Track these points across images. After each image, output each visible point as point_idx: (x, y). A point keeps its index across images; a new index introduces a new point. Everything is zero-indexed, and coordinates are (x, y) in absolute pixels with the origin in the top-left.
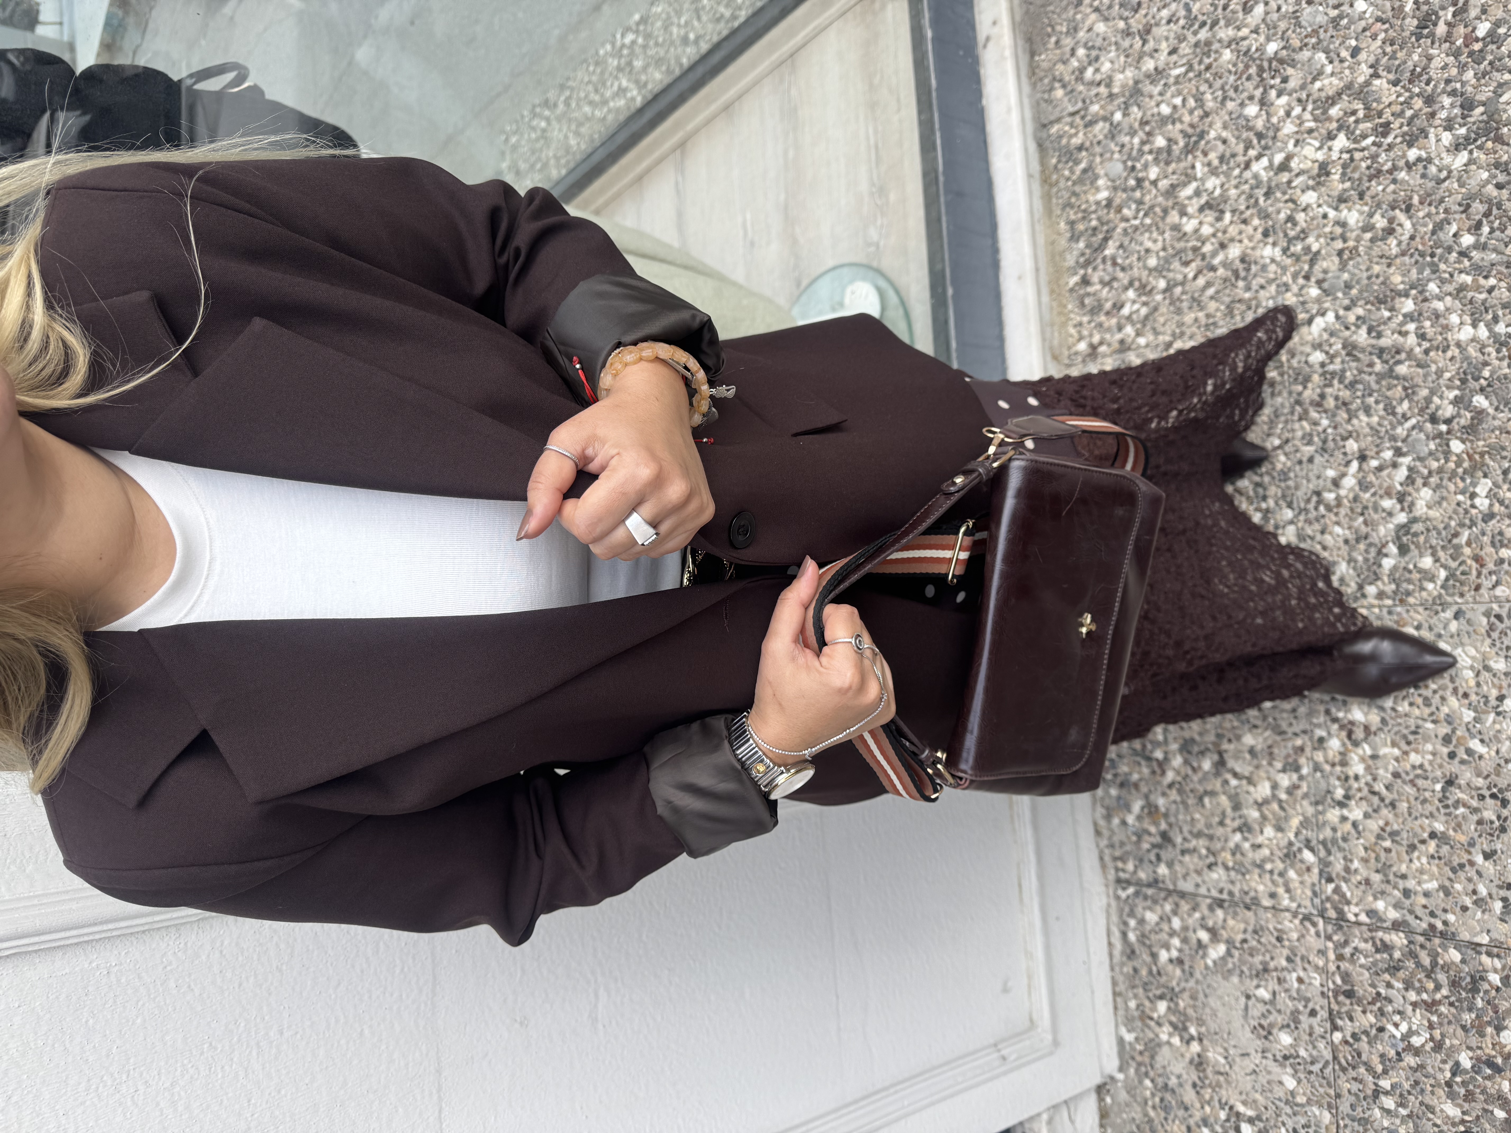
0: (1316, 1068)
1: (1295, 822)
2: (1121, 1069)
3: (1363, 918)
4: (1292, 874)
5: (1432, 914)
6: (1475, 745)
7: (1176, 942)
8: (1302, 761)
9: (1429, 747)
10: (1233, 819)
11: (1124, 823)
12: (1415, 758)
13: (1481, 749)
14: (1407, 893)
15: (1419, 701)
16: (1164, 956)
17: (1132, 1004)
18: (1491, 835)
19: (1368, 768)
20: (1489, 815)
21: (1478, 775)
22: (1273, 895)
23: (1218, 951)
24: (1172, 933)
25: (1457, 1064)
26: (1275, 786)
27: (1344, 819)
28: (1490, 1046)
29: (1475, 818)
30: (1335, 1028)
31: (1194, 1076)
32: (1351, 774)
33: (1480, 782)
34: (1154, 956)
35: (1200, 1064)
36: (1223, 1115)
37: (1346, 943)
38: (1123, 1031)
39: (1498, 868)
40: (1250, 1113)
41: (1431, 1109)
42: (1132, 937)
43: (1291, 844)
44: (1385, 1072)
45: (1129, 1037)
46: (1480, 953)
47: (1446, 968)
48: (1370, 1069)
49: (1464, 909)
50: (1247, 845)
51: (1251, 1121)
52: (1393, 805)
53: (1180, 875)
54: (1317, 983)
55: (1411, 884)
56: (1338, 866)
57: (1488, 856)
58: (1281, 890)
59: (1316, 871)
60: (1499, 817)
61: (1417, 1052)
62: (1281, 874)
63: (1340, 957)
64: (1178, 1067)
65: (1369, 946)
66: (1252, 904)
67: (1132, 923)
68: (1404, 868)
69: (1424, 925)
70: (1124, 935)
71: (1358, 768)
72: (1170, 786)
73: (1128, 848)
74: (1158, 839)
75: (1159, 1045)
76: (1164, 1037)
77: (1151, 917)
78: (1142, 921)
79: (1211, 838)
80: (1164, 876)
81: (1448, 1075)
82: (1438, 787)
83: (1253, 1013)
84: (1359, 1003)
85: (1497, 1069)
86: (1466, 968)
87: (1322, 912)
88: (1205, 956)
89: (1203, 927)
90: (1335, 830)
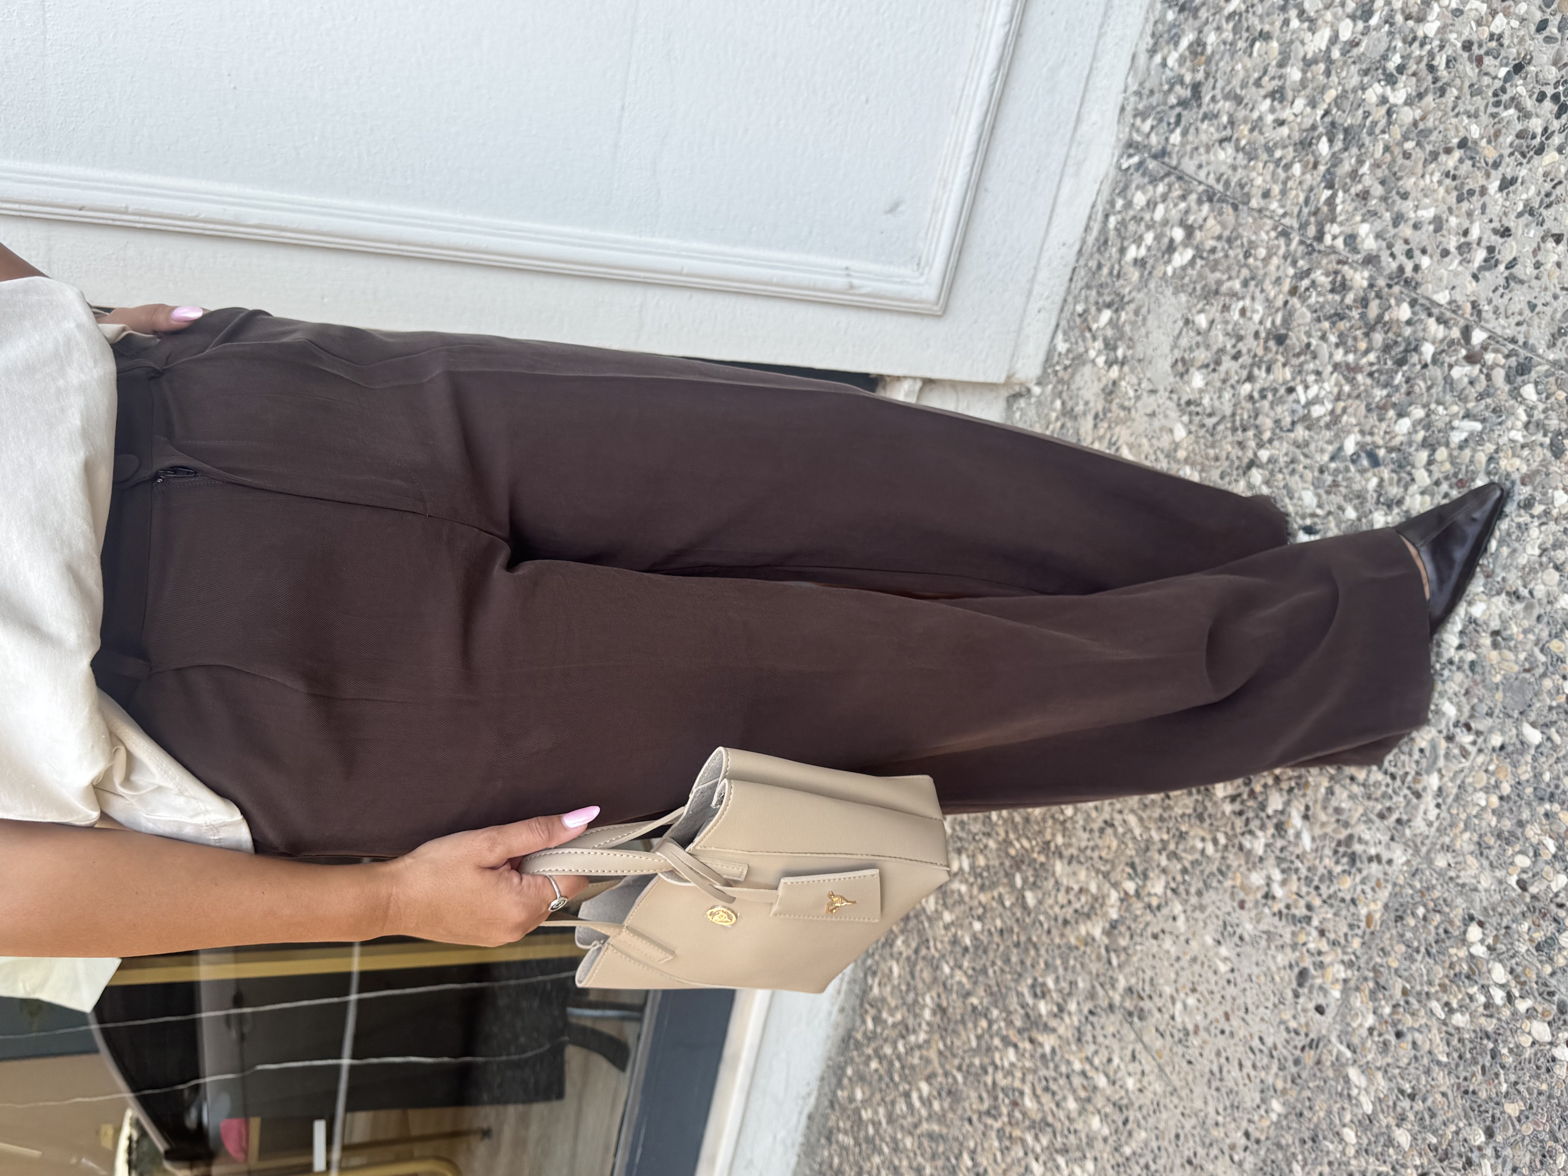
0: (1210, 422)
1: (1331, 94)
2: (1040, 382)
3: (1340, 243)
5: (1409, 254)
7: (1149, 237)
10: (1273, 78)
11: (1164, 63)
12: (1499, 23)
14: (1398, 219)
16: (1132, 252)
17: (1080, 308)
18: (1524, 155)
19: (1442, 29)
20: (1536, 125)
21: (1555, 63)
22: (1266, 195)
23: (1183, 257)
24: (1151, 226)
25: (1341, 447)
26: (1334, 39)
27: (1384, 100)
28: (1382, 433)
29: (1519, 127)
30: (1250, 378)
31: (1100, 406)
32: (1420, 34)
33: (1551, 73)
34: (1122, 251)
35: (1111, 392)
37: (1308, 273)
38: (1060, 336)
39: (1508, 204)
42: (1112, 222)
43: (1314, 126)
44: (1271, 441)
45: (1064, 346)
46: (1430, 315)
47: (1389, 326)
48: (1258, 435)
49: (1445, 253)
50: (1269, 120)
52: (1442, 90)
53: (1188, 149)
54: (1257, 318)
55: (1408, 207)
56: (1347, 167)
57: (1506, 184)
58: (1276, 189)
59: (1322, 168)
60: (1546, 130)
61: (1311, 424)
63: (1293, 291)
64: (1091, 392)
65: (1326, 281)
66: (1241, 203)
67: (1120, 203)
68: (1411, 184)
69: (1394, 265)
70: (1107, 216)
73: (1155, 100)
74: (1187, 93)
75: (1085, 362)
76: (1092, 354)
77: (1140, 199)
78: (1129, 204)
79: (1239, 101)
80: (1174, 145)
81: (1326, 457)
82: (1503, 72)
83: (1184, 342)
84: (1285, 353)
85: (1375, 462)
86: (1408, 331)
87: (1303, 226)
88: (1169, 261)
89: (1182, 223)
90: (1367, 114)
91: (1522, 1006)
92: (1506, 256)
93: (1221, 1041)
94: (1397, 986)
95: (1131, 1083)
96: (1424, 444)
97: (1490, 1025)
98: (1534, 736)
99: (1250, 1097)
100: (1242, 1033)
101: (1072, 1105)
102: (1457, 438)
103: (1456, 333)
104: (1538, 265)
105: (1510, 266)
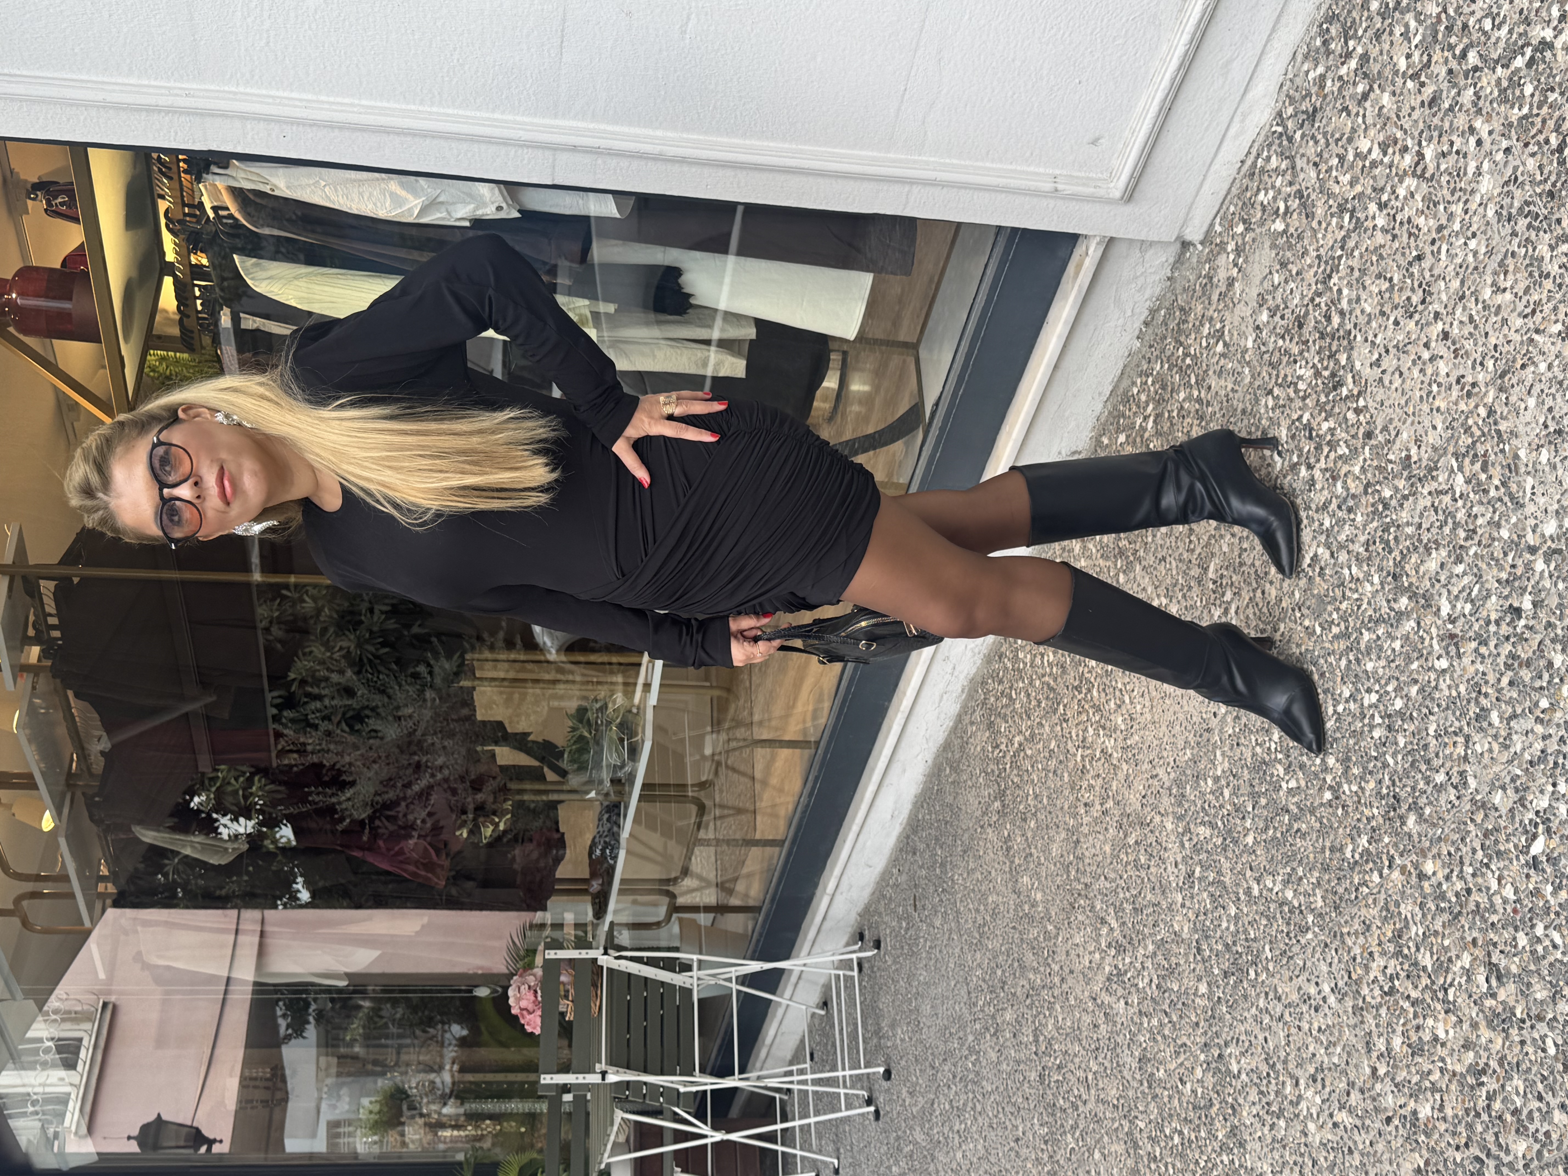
0: (1263, 349)
1: (1359, 188)
2: (1202, 243)
3: (1335, 289)
4: (1334, 220)
5: (1355, 325)
6: (1444, 248)
7: (1271, 194)
8: (1390, 150)
9: (1431, 222)
10: (1343, 146)
11: (1307, 72)
12: (1421, 221)
13: (1443, 256)
14: (1358, 300)
15: (1452, 186)
16: (1261, 196)
17: (1232, 209)
19: (1405, 198)
20: (1415, 299)
21: (1431, 270)
22: (1320, 223)
23: (1279, 226)
24: (1273, 187)
25: (1301, 417)
26: (1370, 151)
27: (1374, 218)
28: (1317, 422)
29: (1409, 294)
30: (1283, 337)
31: (1223, 289)
32: (1398, 191)
33: (1427, 274)
34: (1259, 190)
35: (1230, 285)
36: (1218, 326)
37: (1319, 295)
38: (1218, 220)
39: (1393, 335)
40: (1227, 338)
41: (1279, 425)
42: (1260, 162)
43: (1347, 201)
44: (1280, 385)
45: (1218, 228)
46: (1351, 371)
47: (1337, 362)
48: (1277, 376)
49: (1366, 340)
50: (1334, 173)
51: (1226, 345)
52: (1394, 237)
53: (1302, 151)
54: (1295, 302)
55: (1364, 296)
56: (1351, 244)
57: (1396, 323)
58: (1324, 225)
59: (1343, 233)
61: (1296, 391)
62: (1332, 215)
63: (1312, 300)
64: (1222, 275)
65: (1324, 308)
66: (1310, 216)
67: (1265, 154)
68: (1368, 282)
69: (1348, 327)
70: (1258, 156)
71: (1402, 192)
72: (1340, 78)
73: (1297, 96)
74: (1311, 110)
75: (1225, 250)
76: (1229, 249)
77: (1274, 162)
78: (1268, 159)
79: (1328, 145)
80: (1296, 140)
81: (1295, 417)
82: (1415, 253)
83: (1265, 284)
84: (1300, 335)
85: (1311, 438)
86: (1341, 373)
87: (1326, 263)
88: (1274, 221)
89: (1286, 201)
90: (1366, 219)
91: (1280, 756)
92: (1385, 364)
93: (1177, 708)
94: (1244, 720)
95: (1139, 707)
96: (1329, 443)
97: (1267, 759)
98: (1318, 630)
99: (1181, 743)
100: (1186, 708)
101: (1112, 705)
102: (1340, 452)
103: (1355, 392)
104: (1391, 382)
105: (1383, 372)
